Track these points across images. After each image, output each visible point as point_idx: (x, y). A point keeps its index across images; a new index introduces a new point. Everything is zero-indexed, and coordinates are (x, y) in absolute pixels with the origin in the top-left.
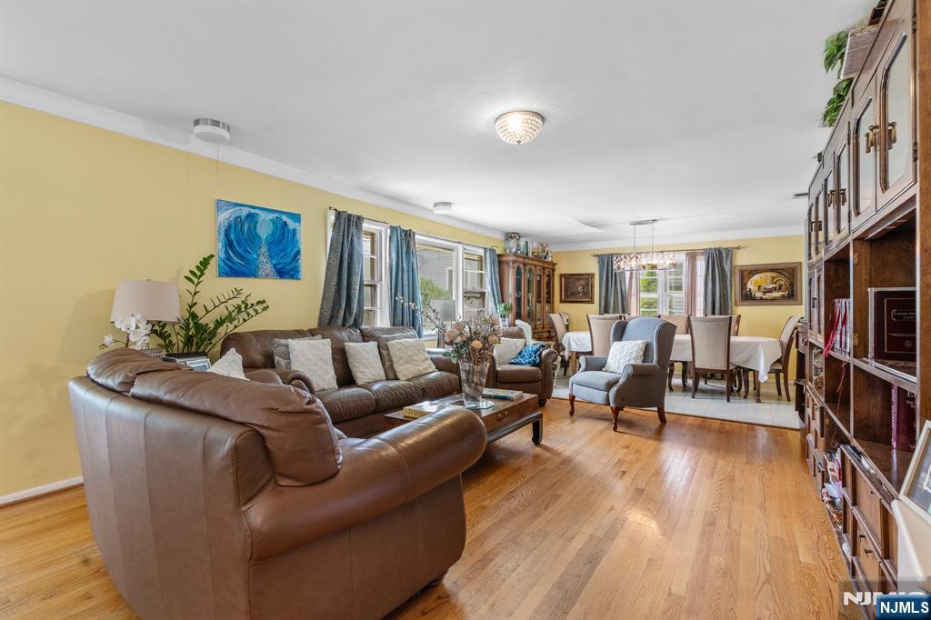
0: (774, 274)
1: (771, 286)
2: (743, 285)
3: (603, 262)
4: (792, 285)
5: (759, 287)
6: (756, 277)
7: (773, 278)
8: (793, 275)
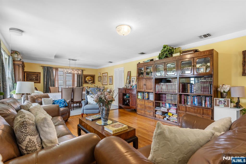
0: (91, 77)
1: (90, 80)
2: (85, 79)
3: (45, 69)
4: (94, 80)
5: (88, 80)
6: (87, 77)
7: (91, 78)
8: (94, 77)
